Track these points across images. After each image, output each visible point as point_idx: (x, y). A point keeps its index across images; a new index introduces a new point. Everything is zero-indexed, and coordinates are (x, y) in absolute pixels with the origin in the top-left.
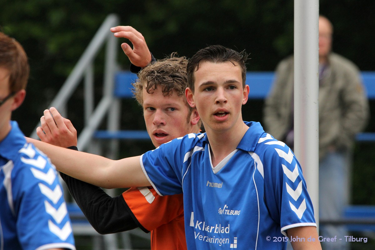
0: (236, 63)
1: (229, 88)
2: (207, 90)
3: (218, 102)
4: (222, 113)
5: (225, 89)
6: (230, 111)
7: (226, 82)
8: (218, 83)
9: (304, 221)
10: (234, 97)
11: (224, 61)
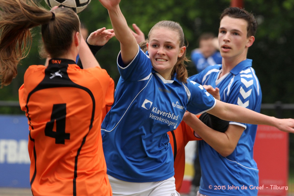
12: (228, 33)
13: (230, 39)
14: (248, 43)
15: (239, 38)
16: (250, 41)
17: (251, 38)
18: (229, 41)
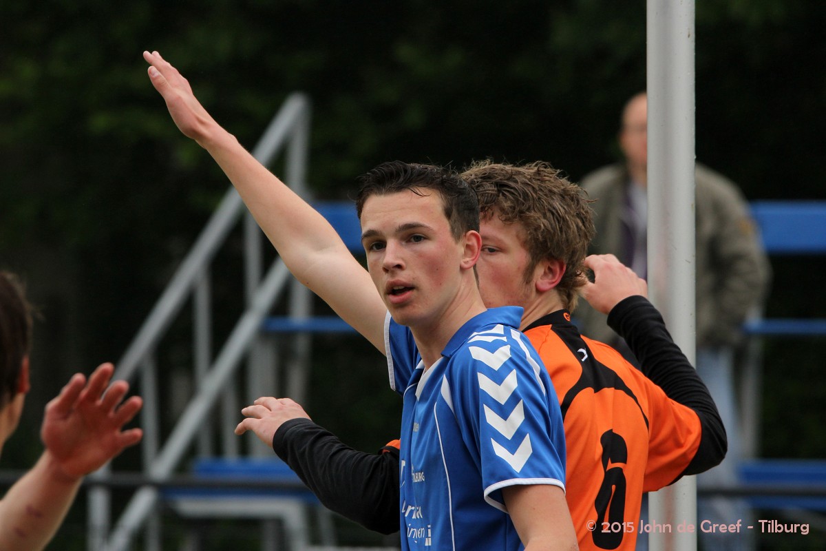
0: (422, 190)
1: (412, 240)
2: (374, 248)
3: (386, 270)
4: (399, 290)
5: (404, 243)
6: (415, 283)
7: (398, 228)
8: (385, 232)
9: (527, 476)
10: (421, 255)
11: (399, 189)
12: (392, 244)
13: (403, 259)
14: (465, 255)
15: (427, 247)
16: (468, 247)
17: (469, 240)
18: (399, 266)
